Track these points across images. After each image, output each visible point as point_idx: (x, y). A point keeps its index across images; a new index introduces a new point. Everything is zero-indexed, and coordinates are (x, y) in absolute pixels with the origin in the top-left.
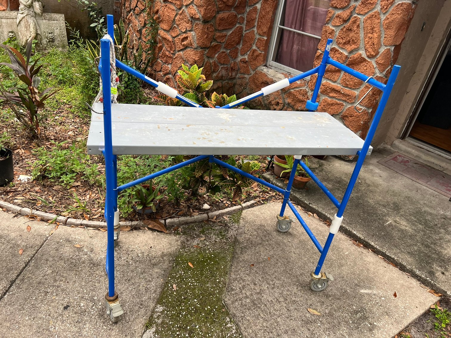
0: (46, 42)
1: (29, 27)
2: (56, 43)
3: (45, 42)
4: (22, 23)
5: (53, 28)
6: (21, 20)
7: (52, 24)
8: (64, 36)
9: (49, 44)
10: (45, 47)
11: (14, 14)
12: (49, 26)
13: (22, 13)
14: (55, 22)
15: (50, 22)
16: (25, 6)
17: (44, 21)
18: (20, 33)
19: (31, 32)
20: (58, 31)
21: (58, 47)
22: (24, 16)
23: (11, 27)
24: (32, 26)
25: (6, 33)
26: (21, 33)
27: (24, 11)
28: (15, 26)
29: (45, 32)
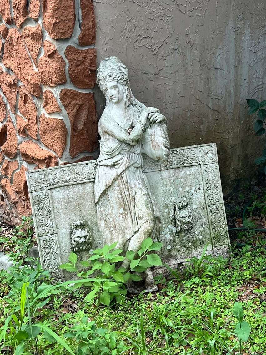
0: (172, 234)
1: (132, 204)
2: (197, 231)
3: (168, 237)
4: (113, 195)
5: (187, 189)
6: (110, 186)
7: (186, 178)
8: (217, 208)
9: (177, 240)
10: (170, 251)
11: (86, 168)
12: (176, 186)
13: (113, 166)
14: (193, 169)
15: (181, 174)
16: (122, 142)
17: (165, 174)
18: (102, 224)
19: (140, 218)
20: (200, 194)
21: (202, 243)
22: (119, 171)
23: (79, 208)
24: (141, 197)
25: (64, 231)
26: (106, 224)
27: (120, 157)
28: (89, 205)
29: (167, 206)
